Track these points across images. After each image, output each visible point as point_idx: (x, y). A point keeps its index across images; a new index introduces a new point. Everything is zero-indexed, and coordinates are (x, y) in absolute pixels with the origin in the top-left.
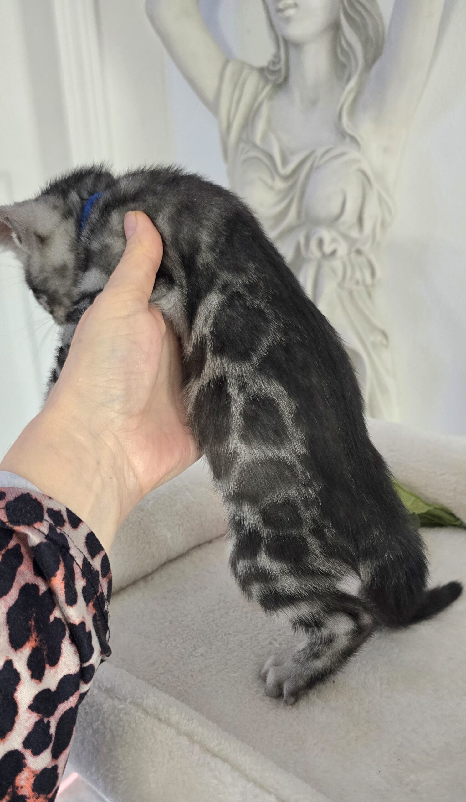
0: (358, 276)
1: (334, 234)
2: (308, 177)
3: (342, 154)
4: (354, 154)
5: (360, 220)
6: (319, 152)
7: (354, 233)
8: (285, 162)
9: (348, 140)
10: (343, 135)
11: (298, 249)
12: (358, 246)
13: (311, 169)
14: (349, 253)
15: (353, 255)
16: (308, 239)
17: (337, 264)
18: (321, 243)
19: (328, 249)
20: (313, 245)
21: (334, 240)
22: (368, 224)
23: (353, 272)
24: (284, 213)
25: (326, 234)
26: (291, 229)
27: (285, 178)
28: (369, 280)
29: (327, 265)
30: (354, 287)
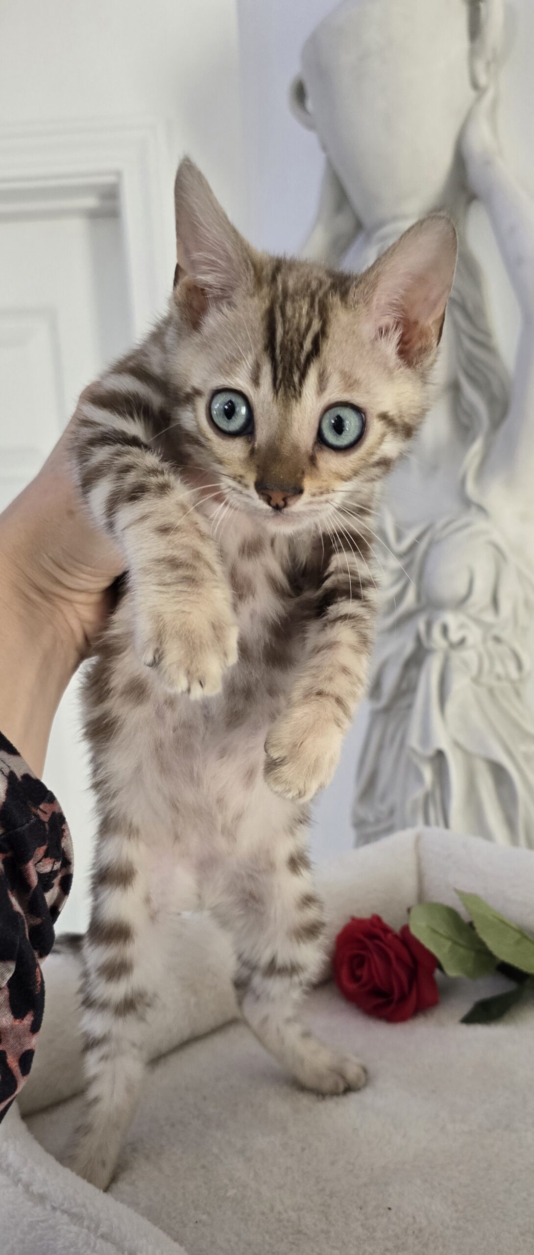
0: (499, 669)
1: (462, 618)
2: (426, 554)
3: (467, 525)
4: (480, 524)
5: (495, 602)
6: (440, 524)
7: (488, 617)
8: (399, 537)
9: (474, 510)
10: (467, 503)
11: (418, 639)
12: (495, 631)
13: (431, 544)
14: (484, 641)
15: (491, 644)
16: (429, 626)
17: (469, 655)
18: (445, 630)
19: (454, 636)
20: (436, 632)
21: (462, 626)
22: (506, 605)
23: (492, 664)
24: (400, 597)
25: (450, 619)
26: (409, 616)
27: (400, 556)
28: (514, 674)
29: (456, 657)
30: (495, 683)
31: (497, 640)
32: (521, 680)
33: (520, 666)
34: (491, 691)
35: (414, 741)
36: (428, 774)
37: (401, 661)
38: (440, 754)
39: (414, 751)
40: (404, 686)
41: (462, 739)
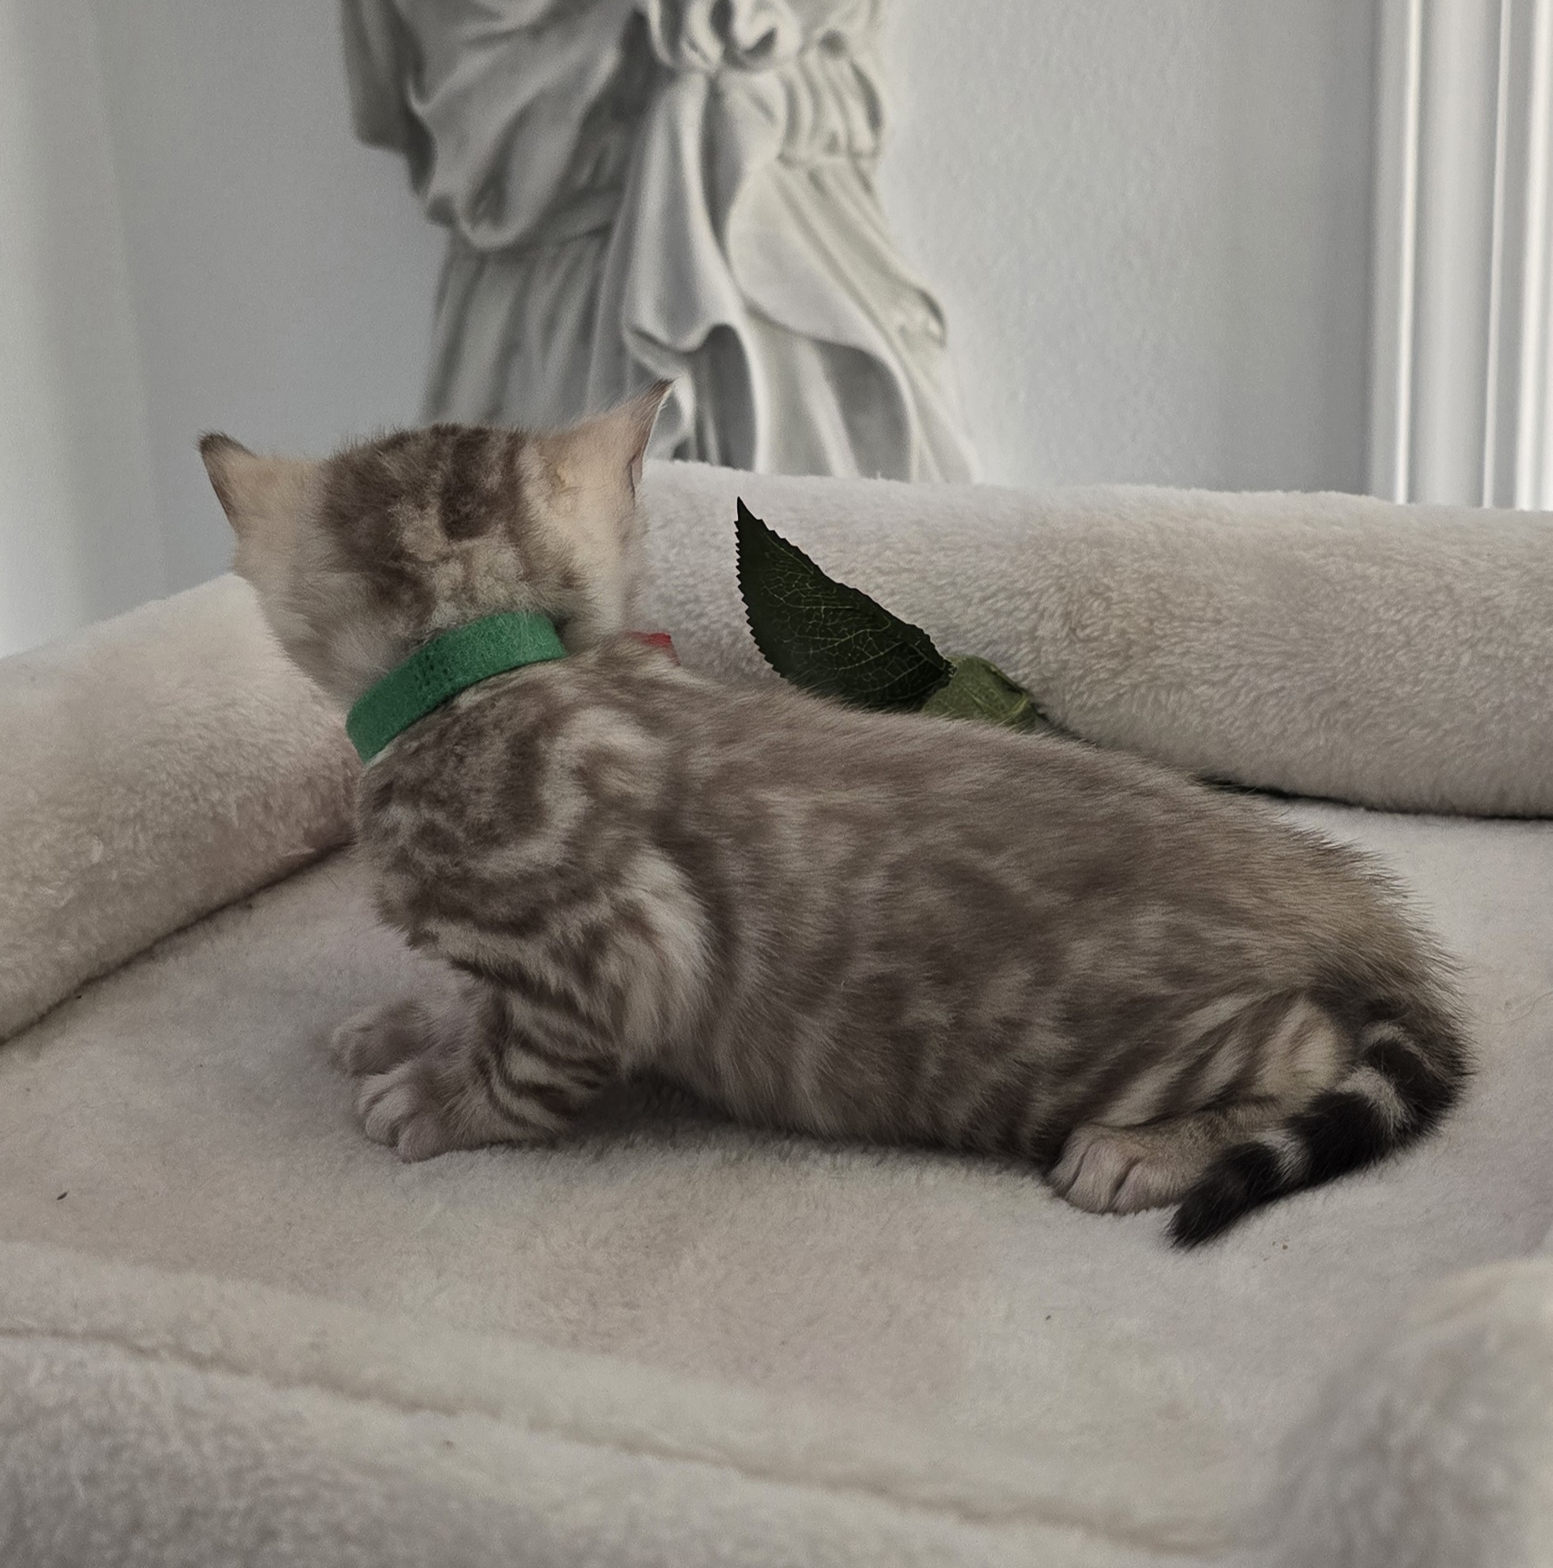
0: (833, 122)
12: (831, 23)
18: (723, 13)
19: (748, 29)
20: (698, 19)
23: (817, 109)
28: (864, 138)
29: (739, 90)
30: (823, 160)
31: (833, 44)
32: (875, 153)
33: (875, 118)
34: (815, 179)
35: (646, 312)
36: (684, 391)
37: (577, 110)
38: (722, 339)
39: (647, 338)
40: (583, 176)
41: (768, 301)
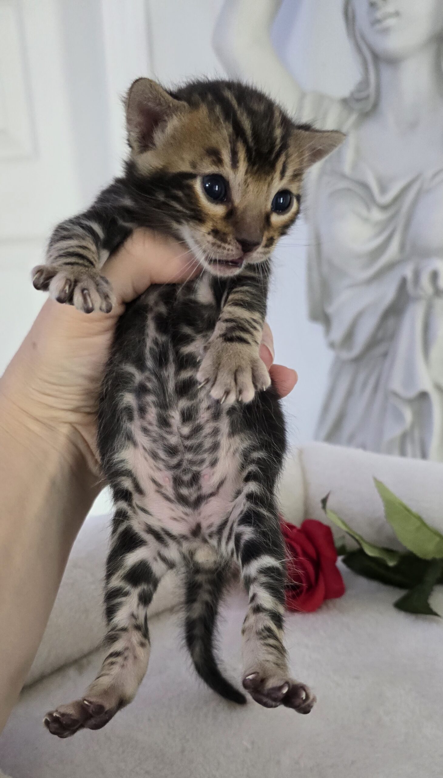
2: (414, 203)
6: (429, 174)
8: (383, 190)
11: (402, 287)
13: (418, 194)
16: (416, 274)
18: (434, 277)
20: (425, 279)
24: (383, 247)
26: (391, 266)
27: (384, 208)
35: (397, 384)
36: (408, 415)
37: (379, 311)
38: (424, 396)
39: (395, 394)
40: (380, 334)
